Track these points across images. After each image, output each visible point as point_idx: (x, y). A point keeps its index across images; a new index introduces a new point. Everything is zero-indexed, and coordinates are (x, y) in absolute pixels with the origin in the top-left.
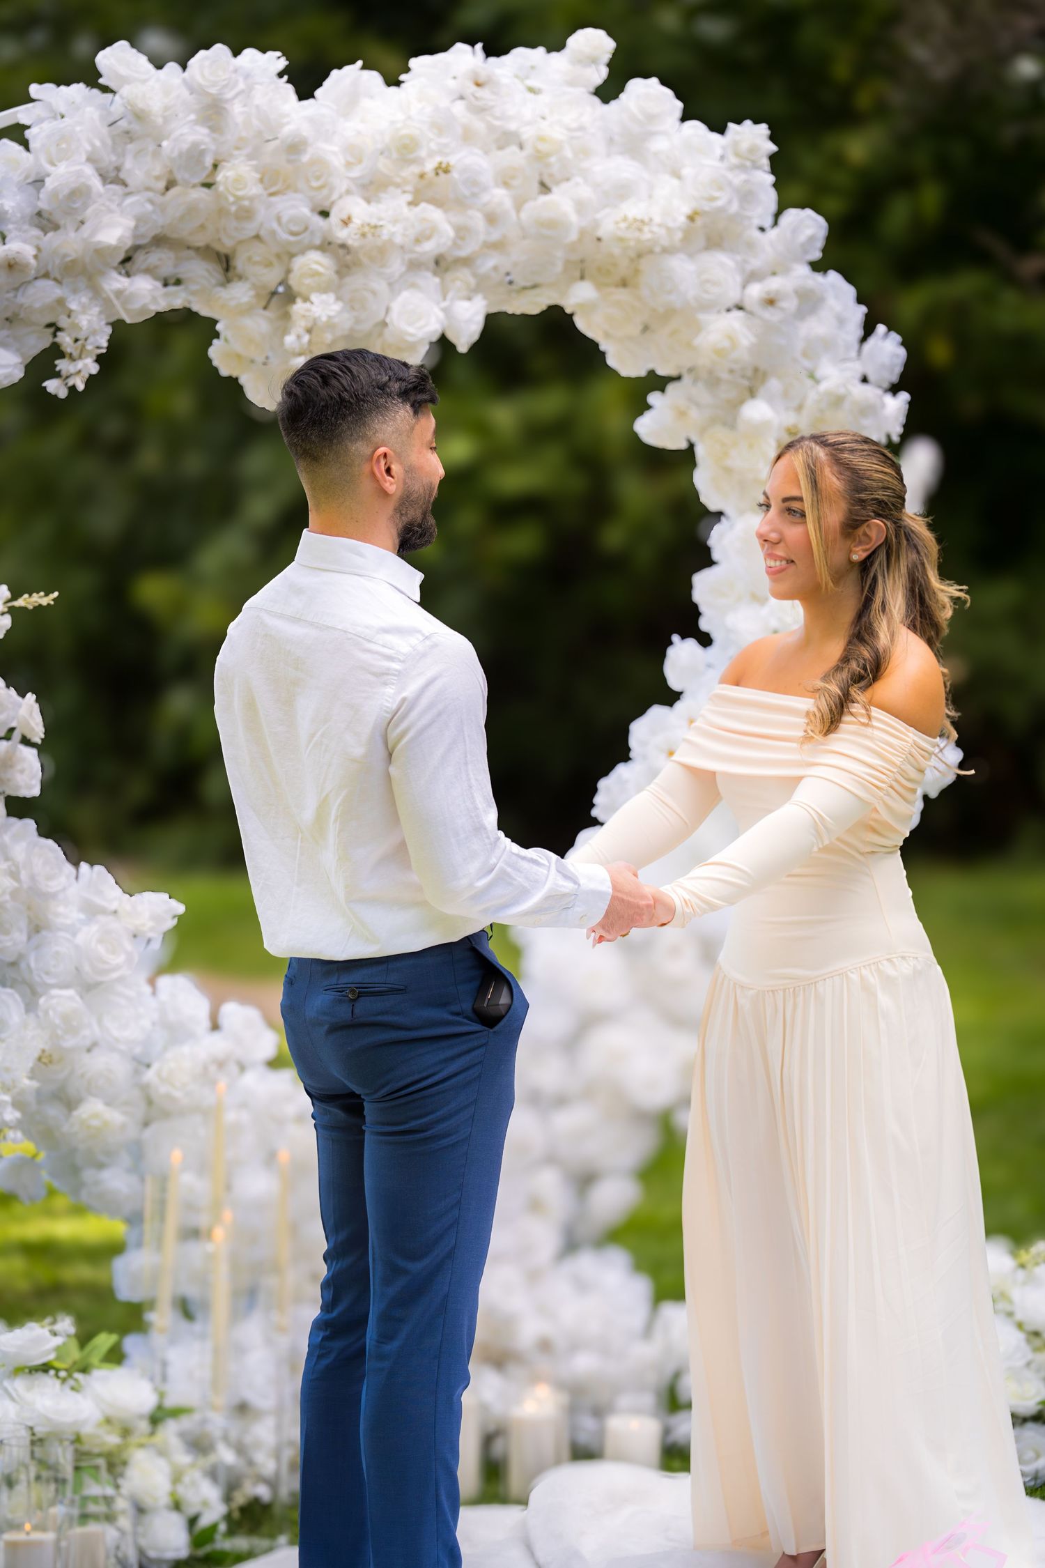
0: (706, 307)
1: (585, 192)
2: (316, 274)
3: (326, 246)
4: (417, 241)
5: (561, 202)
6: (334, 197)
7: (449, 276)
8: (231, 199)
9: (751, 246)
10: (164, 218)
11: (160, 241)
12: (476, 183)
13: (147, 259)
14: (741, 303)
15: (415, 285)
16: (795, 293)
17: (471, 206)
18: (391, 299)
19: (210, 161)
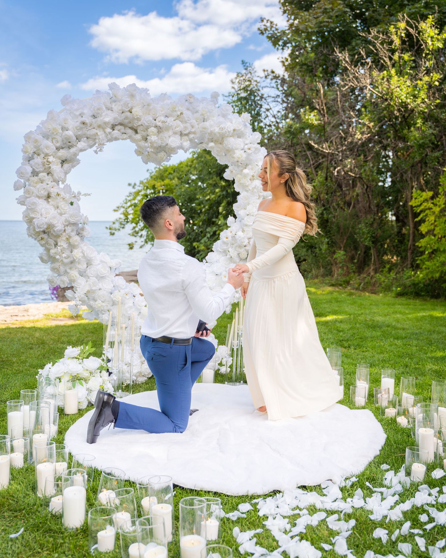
0: (237, 149)
1: (212, 123)
2: (153, 132)
3: (156, 126)
5: (207, 124)
6: (157, 117)
7: (183, 137)
8: (136, 115)
9: (246, 138)
10: (121, 118)
11: (121, 124)
12: (189, 118)
13: (118, 128)
14: (244, 149)
15: (175, 137)
16: (254, 148)
17: (188, 123)
18: (169, 139)
19: (130, 106)
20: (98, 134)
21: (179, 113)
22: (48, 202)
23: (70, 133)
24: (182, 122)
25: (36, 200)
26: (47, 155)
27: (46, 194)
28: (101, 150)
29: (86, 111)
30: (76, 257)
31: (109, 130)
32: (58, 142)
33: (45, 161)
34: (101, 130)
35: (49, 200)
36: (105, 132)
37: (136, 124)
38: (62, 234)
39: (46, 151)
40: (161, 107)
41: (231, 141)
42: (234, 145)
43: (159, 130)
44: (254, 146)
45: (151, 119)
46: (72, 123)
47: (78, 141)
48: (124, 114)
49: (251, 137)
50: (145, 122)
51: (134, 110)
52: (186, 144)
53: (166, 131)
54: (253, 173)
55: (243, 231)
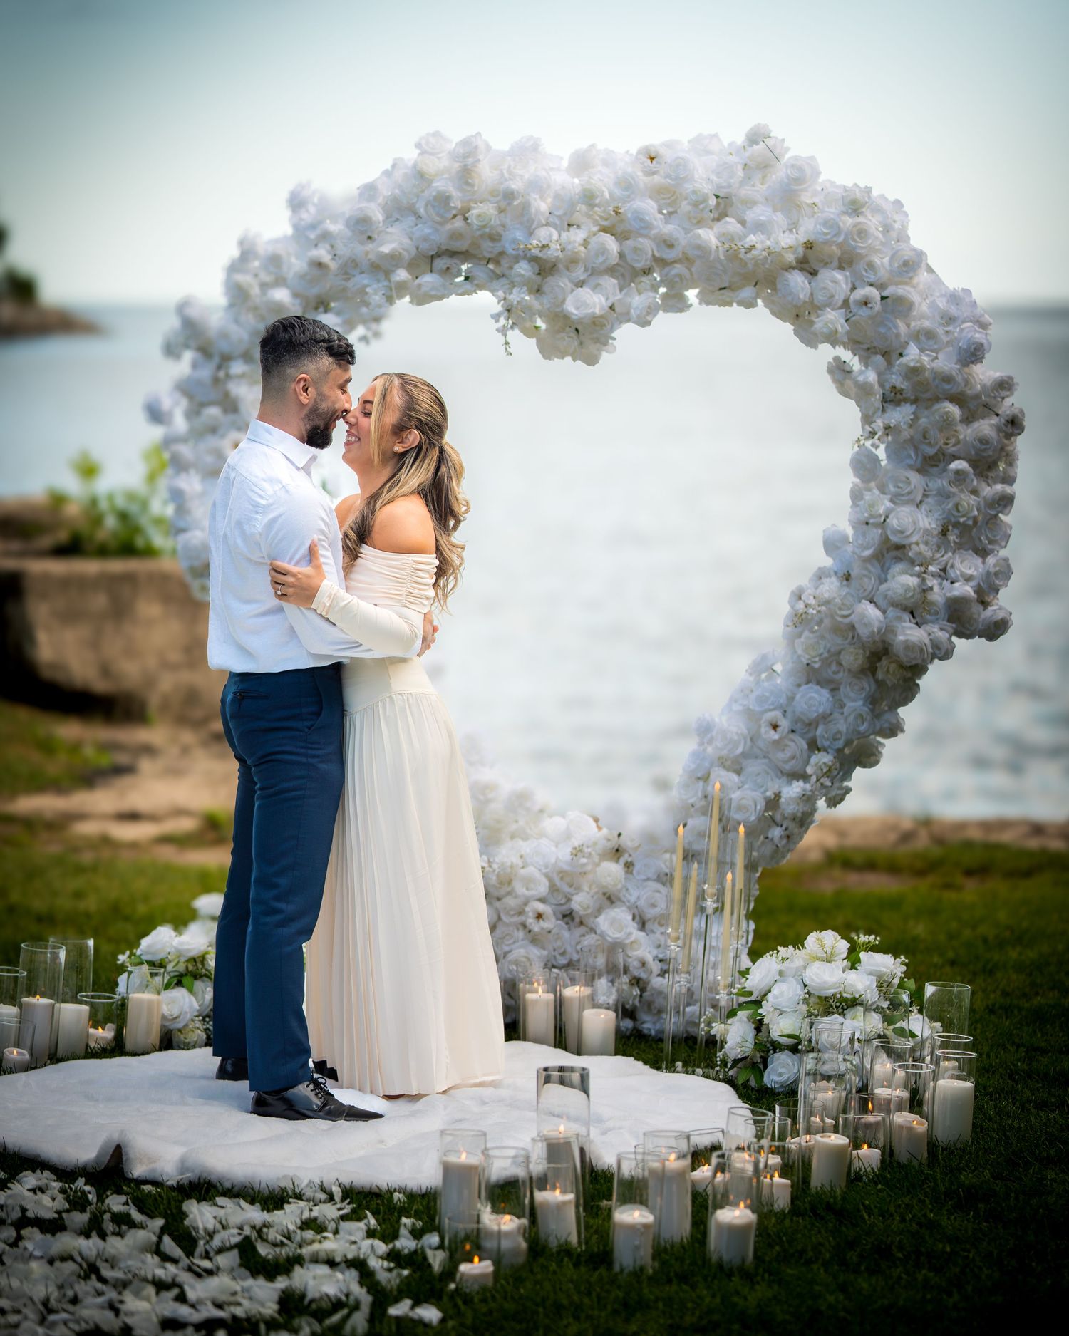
0: (825, 305)
1: (734, 227)
2: (523, 275)
3: (531, 259)
4: (597, 256)
6: (534, 227)
8: (475, 227)
10: (440, 238)
11: (453, 254)
12: (642, 220)
13: (440, 263)
14: (846, 303)
15: (598, 285)
16: (883, 298)
17: (641, 235)
18: (573, 291)
19: (456, 203)
20: (368, 290)
21: (611, 208)
23: (281, 295)
24: (621, 236)
25: (190, 483)
26: (226, 359)
28: (377, 335)
29: (335, 227)
31: (402, 275)
34: (382, 276)
36: (390, 281)
37: (488, 248)
39: (224, 346)
40: (557, 196)
41: (792, 284)
42: (801, 296)
43: (545, 268)
44: (885, 293)
45: (519, 235)
46: (296, 265)
47: (321, 309)
48: (449, 227)
49: (886, 260)
50: (507, 245)
51: (474, 212)
52: (637, 301)
53: (568, 269)
54: (896, 380)
55: (848, 577)
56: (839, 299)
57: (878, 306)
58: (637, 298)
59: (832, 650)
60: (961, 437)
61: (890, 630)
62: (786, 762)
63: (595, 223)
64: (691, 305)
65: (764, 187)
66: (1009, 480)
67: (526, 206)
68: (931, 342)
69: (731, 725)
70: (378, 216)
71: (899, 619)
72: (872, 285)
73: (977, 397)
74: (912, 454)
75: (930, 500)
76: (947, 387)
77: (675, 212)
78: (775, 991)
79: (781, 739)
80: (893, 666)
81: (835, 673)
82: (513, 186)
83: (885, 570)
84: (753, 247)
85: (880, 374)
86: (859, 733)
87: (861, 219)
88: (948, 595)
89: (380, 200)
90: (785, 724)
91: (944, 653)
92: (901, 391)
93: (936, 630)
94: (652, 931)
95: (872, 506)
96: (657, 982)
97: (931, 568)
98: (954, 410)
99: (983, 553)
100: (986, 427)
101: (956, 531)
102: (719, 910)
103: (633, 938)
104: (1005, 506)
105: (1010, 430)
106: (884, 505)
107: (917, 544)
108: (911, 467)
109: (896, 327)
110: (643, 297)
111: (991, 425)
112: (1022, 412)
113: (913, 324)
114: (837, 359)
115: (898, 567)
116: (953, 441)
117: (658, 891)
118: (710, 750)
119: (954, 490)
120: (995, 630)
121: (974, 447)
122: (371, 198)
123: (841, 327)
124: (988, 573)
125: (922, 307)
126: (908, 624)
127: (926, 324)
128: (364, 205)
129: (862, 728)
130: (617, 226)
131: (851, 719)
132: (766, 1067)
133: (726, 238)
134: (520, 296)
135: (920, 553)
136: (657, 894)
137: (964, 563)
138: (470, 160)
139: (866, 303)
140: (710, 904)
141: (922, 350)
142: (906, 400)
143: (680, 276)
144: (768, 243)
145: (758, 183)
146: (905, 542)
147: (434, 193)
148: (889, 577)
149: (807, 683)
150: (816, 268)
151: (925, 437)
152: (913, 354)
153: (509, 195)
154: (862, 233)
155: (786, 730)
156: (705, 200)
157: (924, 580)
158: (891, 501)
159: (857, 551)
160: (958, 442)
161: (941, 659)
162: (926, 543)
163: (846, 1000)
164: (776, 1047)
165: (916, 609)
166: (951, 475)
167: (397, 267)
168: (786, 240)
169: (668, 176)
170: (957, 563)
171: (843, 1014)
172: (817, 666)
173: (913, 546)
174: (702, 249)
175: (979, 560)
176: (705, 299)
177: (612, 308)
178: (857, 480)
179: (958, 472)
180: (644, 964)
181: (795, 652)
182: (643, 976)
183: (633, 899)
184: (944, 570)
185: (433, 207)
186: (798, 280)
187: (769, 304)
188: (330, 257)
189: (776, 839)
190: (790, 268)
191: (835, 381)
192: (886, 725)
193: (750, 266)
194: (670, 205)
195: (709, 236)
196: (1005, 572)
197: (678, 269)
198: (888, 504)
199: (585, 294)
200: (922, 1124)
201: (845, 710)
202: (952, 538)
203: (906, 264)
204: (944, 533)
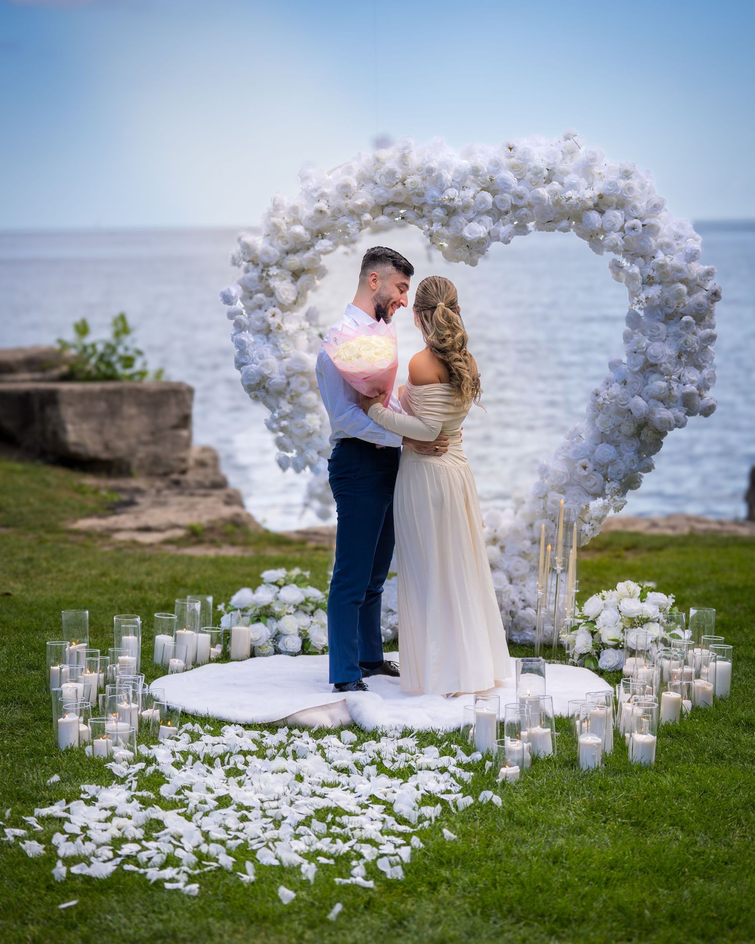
2: (437, 216)
4: (480, 204)
6: (444, 188)
7: (499, 219)
8: (409, 189)
10: (389, 195)
11: (394, 204)
12: (505, 183)
13: (388, 210)
14: (622, 229)
15: (480, 220)
16: (643, 225)
17: (506, 192)
18: (466, 225)
19: (399, 176)
20: (348, 225)
21: (488, 177)
22: (268, 339)
23: (299, 229)
24: (494, 194)
25: (247, 337)
26: (267, 266)
27: (265, 326)
29: (327, 190)
30: (309, 427)
31: (367, 217)
32: (287, 243)
33: (264, 275)
34: (355, 217)
35: (270, 336)
36: (360, 220)
37: (416, 201)
38: (285, 390)
39: (265, 259)
40: (457, 171)
41: (592, 218)
42: (597, 225)
43: (451, 211)
44: (644, 223)
45: (435, 193)
46: (307, 211)
47: (320, 237)
48: (394, 189)
49: (644, 204)
50: (428, 199)
51: (409, 181)
52: (504, 229)
53: (463, 211)
54: (649, 271)
55: (625, 383)
56: (618, 227)
57: (640, 230)
58: (503, 228)
59: (616, 424)
60: (687, 303)
61: (651, 412)
62: (591, 488)
63: (479, 186)
64: (531, 231)
65: (573, 164)
66: (712, 327)
67: (439, 177)
68: (669, 250)
69: (558, 467)
70: (354, 184)
71: (656, 405)
72: (636, 218)
73: (695, 280)
74: (660, 313)
75: (670, 338)
76: (679, 275)
77: (523, 179)
78: (603, 615)
79: (589, 474)
80: (650, 433)
81: (617, 437)
82: (432, 166)
83: (646, 378)
84: (570, 198)
85: (640, 268)
86: (632, 470)
87: (629, 181)
88: (683, 391)
89: (355, 174)
90: (590, 466)
91: (680, 424)
92: (653, 278)
93: (677, 411)
94: (516, 584)
95: (638, 342)
96: (521, 613)
97: (673, 377)
98: (684, 288)
99: (700, 367)
100: (700, 297)
101: (685, 356)
102: (565, 570)
103: (507, 588)
104: (712, 341)
105: (714, 298)
106: (645, 342)
107: (665, 363)
108: (659, 320)
109: (650, 242)
110: (507, 227)
111: (704, 296)
112: (720, 288)
113: (659, 240)
114: (614, 260)
115: (655, 376)
116: (682, 305)
117: (519, 562)
118: (546, 481)
119: (683, 332)
120: (708, 411)
121: (695, 309)
122: (349, 173)
123: (620, 242)
124: (704, 379)
125: (664, 230)
126: (661, 409)
127: (666, 240)
128: (346, 177)
129: (634, 468)
130: (491, 187)
131: (628, 462)
132: (599, 657)
133: (554, 193)
134: (436, 227)
135: (667, 369)
136: (519, 564)
137: (691, 373)
138: (406, 151)
139: (634, 229)
140: (559, 568)
141: (666, 255)
142: (656, 283)
143: (526, 215)
144: (578, 196)
145: (568, 162)
146: (658, 362)
147: (387, 170)
148: (649, 382)
149: (602, 442)
150: (603, 209)
151: (666, 304)
152: (660, 257)
153: (430, 171)
154: (630, 189)
155: (592, 469)
156: (541, 172)
157: (670, 383)
158: (649, 340)
159: (630, 368)
160: (685, 305)
161: (680, 427)
162: (670, 363)
163: (643, 619)
164: (604, 646)
165: (665, 400)
166: (683, 324)
167: (365, 212)
168: (589, 194)
169: (520, 158)
170: (686, 374)
171: (641, 627)
172: (608, 433)
173: (663, 365)
174: (540, 200)
175: (698, 372)
176: (539, 228)
177: (489, 233)
178: (628, 329)
179: (687, 323)
180: (514, 603)
181: (595, 425)
182: (514, 609)
183: (505, 566)
184: (679, 378)
185: (386, 178)
186: (594, 216)
187: (577, 229)
188: (327, 207)
189: (587, 531)
190: (589, 209)
191: (614, 272)
192: (646, 466)
193: (567, 209)
194: (519, 175)
195: (544, 192)
196: (712, 379)
197: (525, 210)
198: (648, 341)
199: (474, 225)
200: (710, 686)
201: (624, 458)
202: (683, 359)
203: (655, 206)
204: (679, 357)
